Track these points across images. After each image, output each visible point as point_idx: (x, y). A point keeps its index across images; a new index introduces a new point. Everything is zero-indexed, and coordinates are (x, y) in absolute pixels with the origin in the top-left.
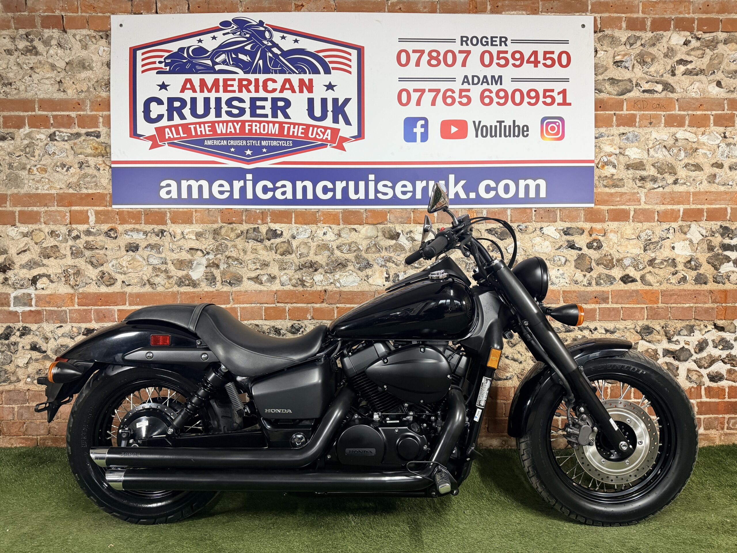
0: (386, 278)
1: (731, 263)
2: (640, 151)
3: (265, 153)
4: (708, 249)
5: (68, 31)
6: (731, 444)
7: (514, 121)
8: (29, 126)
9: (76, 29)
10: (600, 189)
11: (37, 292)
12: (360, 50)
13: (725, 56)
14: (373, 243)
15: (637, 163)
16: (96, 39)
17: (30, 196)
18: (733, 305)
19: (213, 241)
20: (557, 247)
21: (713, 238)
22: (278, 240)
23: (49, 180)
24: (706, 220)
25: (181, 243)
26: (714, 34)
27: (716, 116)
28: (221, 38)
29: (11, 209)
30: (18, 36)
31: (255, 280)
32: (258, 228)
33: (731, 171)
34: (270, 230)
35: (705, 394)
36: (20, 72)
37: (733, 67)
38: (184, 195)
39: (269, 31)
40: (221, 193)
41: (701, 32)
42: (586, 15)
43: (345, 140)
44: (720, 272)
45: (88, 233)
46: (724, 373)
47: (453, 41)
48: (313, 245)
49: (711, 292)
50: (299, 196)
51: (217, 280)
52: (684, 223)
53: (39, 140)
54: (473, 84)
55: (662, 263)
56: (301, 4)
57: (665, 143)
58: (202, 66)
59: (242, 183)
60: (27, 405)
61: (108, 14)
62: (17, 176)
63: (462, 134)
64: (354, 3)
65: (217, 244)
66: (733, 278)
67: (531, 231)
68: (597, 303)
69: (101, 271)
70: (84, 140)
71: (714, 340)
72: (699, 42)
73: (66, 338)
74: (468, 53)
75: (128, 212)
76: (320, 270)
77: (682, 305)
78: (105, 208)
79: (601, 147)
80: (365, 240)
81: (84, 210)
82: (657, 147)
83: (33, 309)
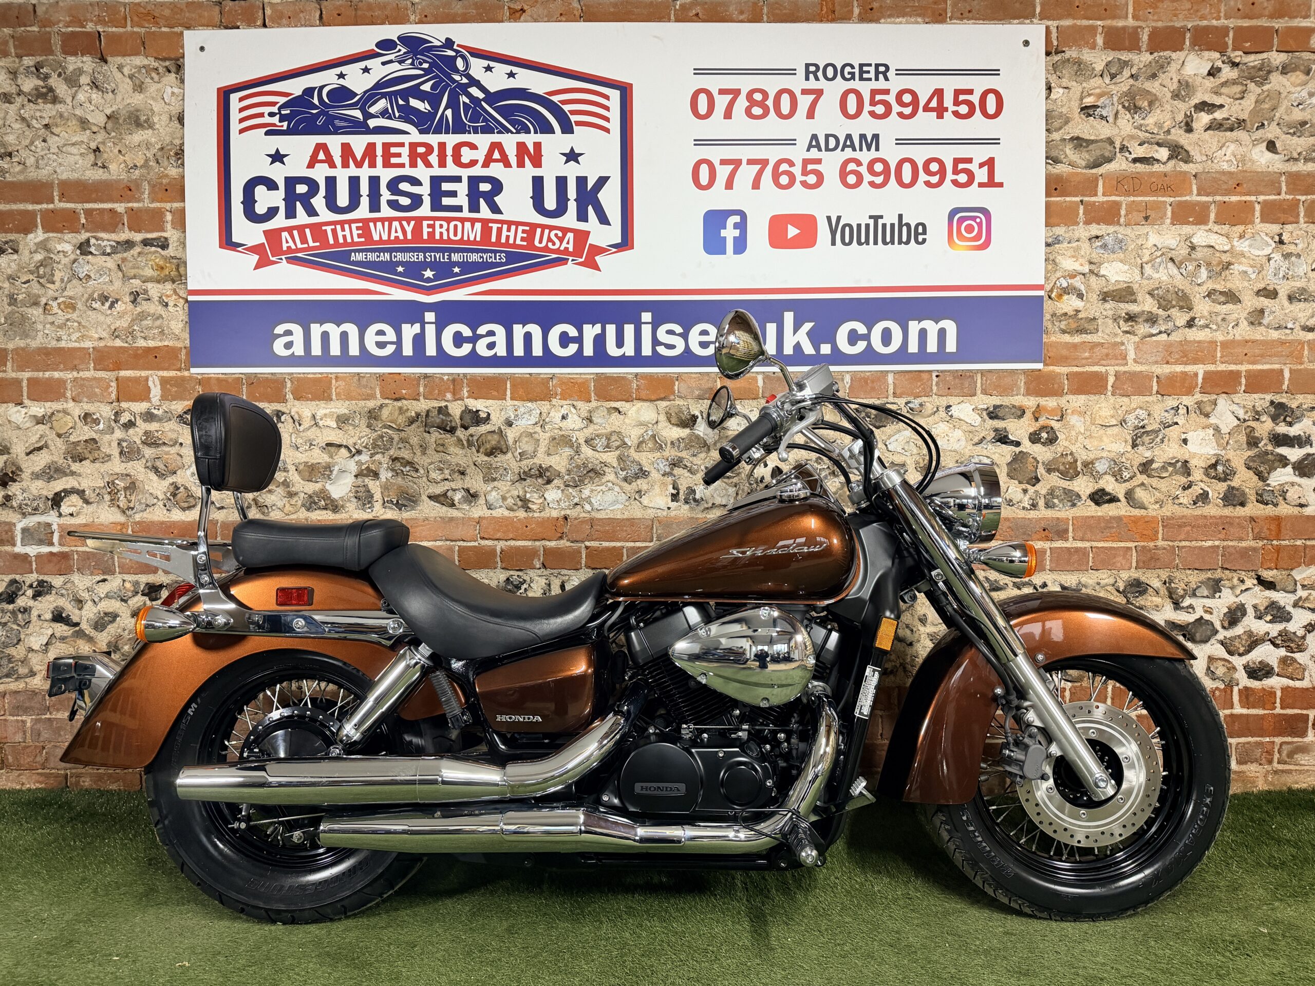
0: (673, 495)
1: (1289, 469)
2: (1126, 267)
3: (457, 275)
4: (1249, 443)
5: (109, 59)
6: (1285, 788)
7: (900, 216)
8: (43, 228)
9: (124, 56)
10: (1055, 337)
11: (62, 521)
12: (625, 90)
13: (1283, 96)
14: (650, 433)
15: (1120, 290)
16: (158, 74)
17: (46, 352)
18: (1292, 542)
19: (368, 430)
20: (976, 440)
21: (1258, 423)
22: (483, 429)
23: (79, 323)
24: (1244, 392)
25: (311, 434)
26: (1265, 55)
27: (1265, 204)
28: (379, 70)
29: (14, 375)
30: (21, 69)
31: (442, 499)
32: (446, 407)
33: (1291, 303)
34: (467, 411)
35: (1240, 701)
36: (27, 133)
37: (1298, 115)
38: (316, 350)
39: (464, 58)
40: (381, 345)
41: (1240, 53)
42: (1032, 22)
43: (600, 250)
44: (1268, 485)
45: (149, 417)
46: (1274, 663)
47: (791, 72)
48: (544, 437)
49: (1252, 519)
50: (519, 351)
51: (375, 499)
52: (1206, 398)
53: (61, 254)
54: (827, 149)
55: (1163, 467)
56: (520, 8)
57: (1173, 254)
58: (346, 120)
59: (417, 328)
60: (48, 716)
61: (180, 29)
62: (24, 318)
63: (807, 239)
64: (615, 5)
65: (374, 435)
66: (1292, 495)
67: (930, 412)
68: (1047, 539)
69: (172, 484)
70: (139, 253)
71: (1257, 604)
72: (1236, 70)
73: (113, 601)
74: (819, 93)
75: (218, 379)
76: (555, 481)
77: (1200, 544)
78: (179, 373)
79: (1057, 261)
80: (636, 429)
81: (141, 377)
82: (1158, 260)
83: (55, 549)
